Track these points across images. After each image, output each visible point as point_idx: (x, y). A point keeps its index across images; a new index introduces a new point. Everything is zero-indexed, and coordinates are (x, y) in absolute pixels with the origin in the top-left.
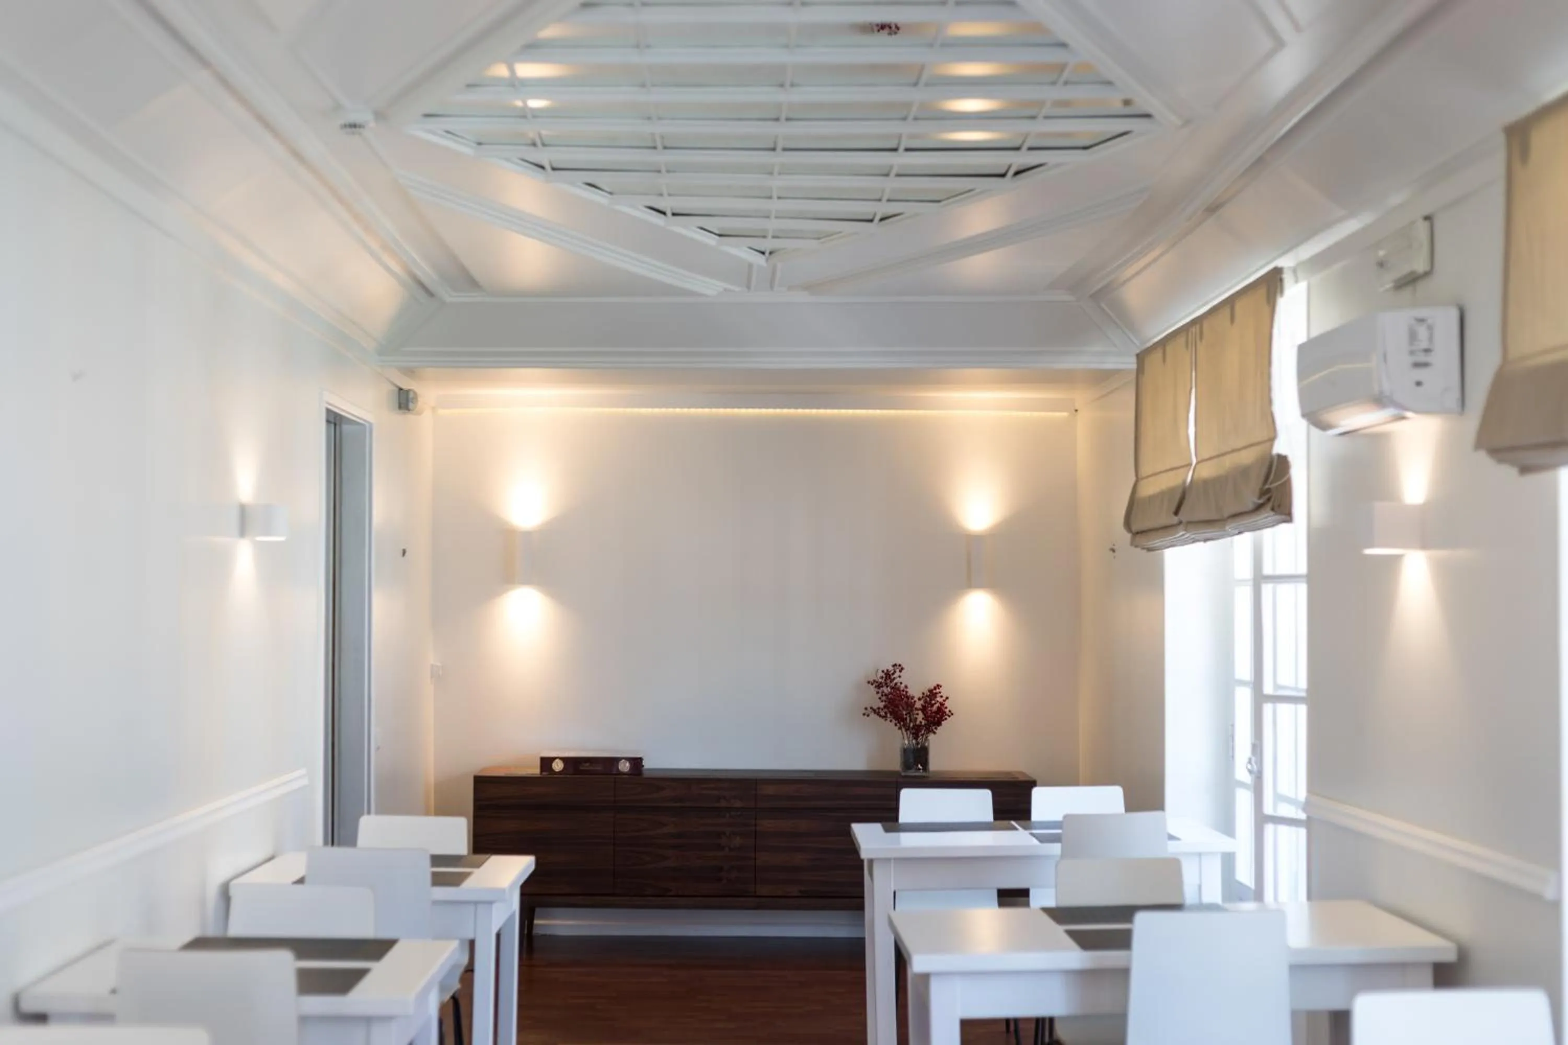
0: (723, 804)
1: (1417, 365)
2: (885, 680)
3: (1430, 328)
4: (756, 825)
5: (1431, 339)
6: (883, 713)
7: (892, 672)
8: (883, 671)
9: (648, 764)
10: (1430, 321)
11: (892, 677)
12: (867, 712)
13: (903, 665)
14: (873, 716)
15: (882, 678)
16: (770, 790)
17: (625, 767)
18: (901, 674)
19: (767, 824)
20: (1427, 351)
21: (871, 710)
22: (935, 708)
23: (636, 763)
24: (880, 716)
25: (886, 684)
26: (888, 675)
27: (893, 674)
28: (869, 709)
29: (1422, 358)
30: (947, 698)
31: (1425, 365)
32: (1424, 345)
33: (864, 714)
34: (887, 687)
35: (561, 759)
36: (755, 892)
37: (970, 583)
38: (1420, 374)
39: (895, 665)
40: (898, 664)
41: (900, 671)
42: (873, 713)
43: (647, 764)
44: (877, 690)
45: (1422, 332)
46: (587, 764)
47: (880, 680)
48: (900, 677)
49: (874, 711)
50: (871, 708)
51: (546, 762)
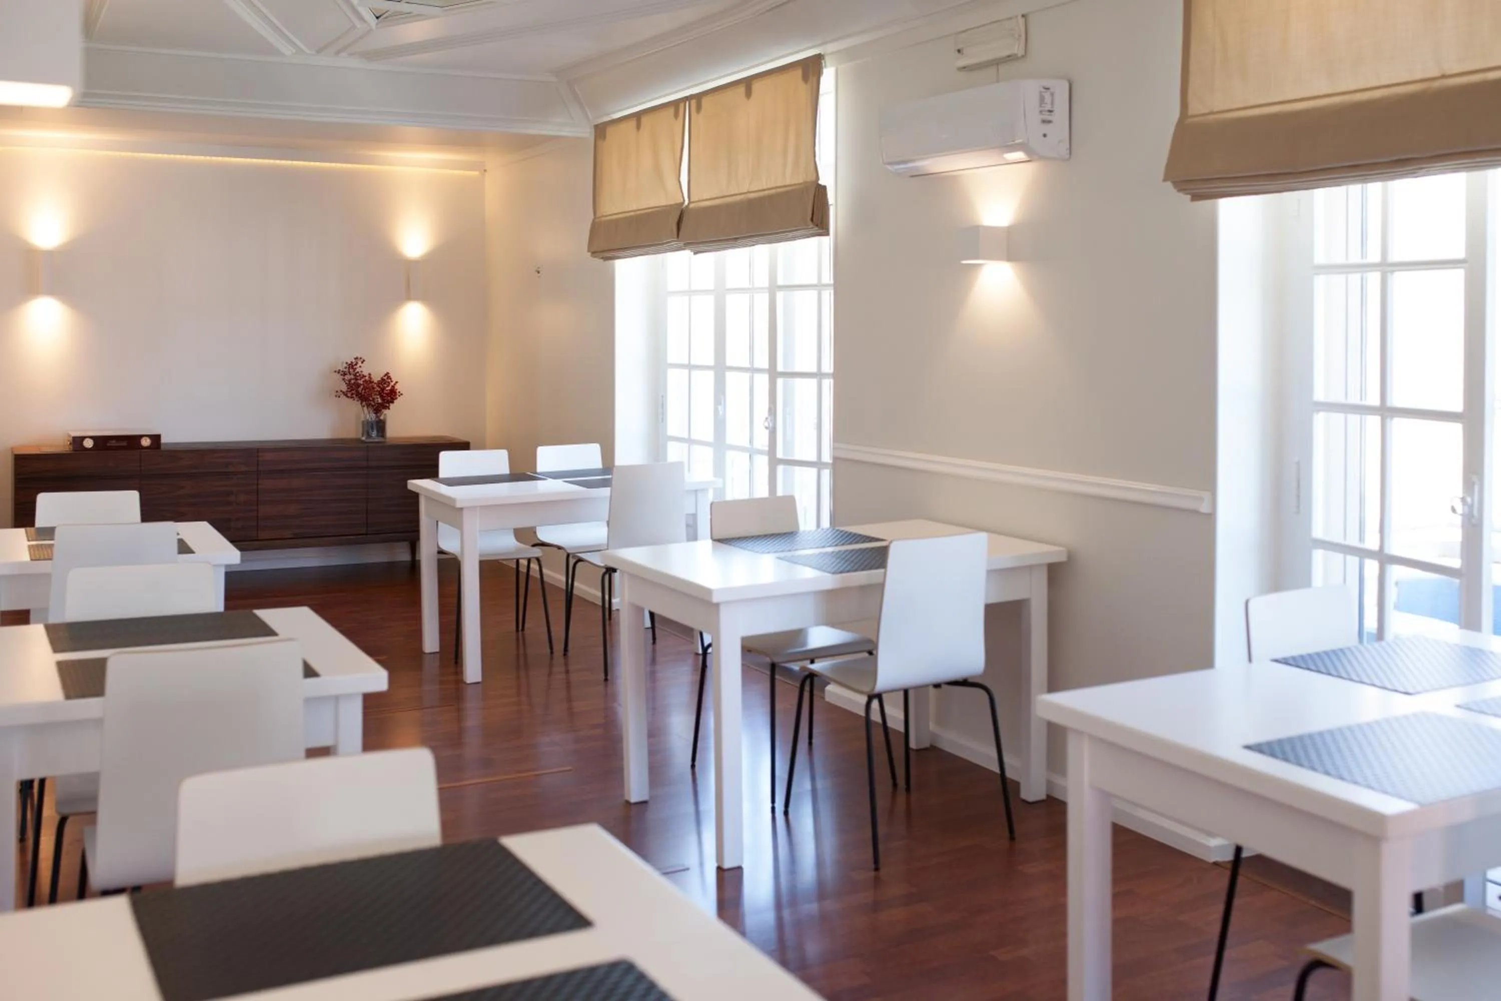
0: (231, 469)
1: (1044, 121)
2: (349, 370)
3: (1052, 94)
4: (258, 484)
5: (1052, 103)
6: (349, 395)
7: (354, 363)
8: (347, 363)
9: (166, 439)
10: (1052, 90)
11: (355, 367)
12: (338, 394)
13: (364, 358)
14: (343, 397)
15: (346, 368)
16: (269, 456)
17: (146, 442)
18: (362, 365)
19: (266, 484)
20: (1050, 111)
21: (341, 393)
22: (389, 388)
23: (156, 439)
24: (348, 397)
25: (349, 372)
26: (351, 366)
27: (356, 365)
28: (339, 392)
29: (1047, 117)
30: (397, 382)
31: (1050, 122)
32: (1048, 107)
33: (336, 396)
34: (350, 374)
35: (91, 437)
36: (257, 536)
37: (409, 296)
38: (1046, 128)
39: (356, 358)
40: (359, 357)
41: (362, 362)
42: (342, 395)
43: (164, 440)
44: (342, 377)
45: (1047, 96)
46: (114, 441)
47: (345, 370)
48: (360, 367)
49: (343, 393)
50: (341, 391)
51: (78, 441)
